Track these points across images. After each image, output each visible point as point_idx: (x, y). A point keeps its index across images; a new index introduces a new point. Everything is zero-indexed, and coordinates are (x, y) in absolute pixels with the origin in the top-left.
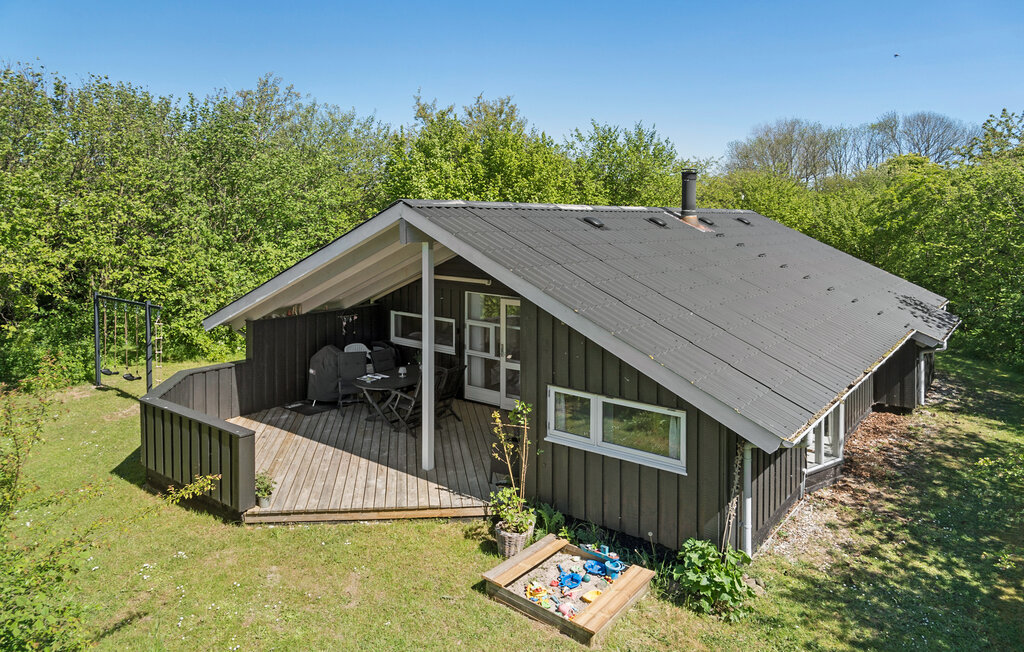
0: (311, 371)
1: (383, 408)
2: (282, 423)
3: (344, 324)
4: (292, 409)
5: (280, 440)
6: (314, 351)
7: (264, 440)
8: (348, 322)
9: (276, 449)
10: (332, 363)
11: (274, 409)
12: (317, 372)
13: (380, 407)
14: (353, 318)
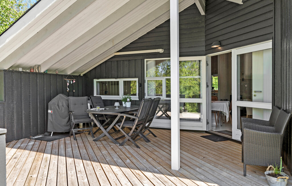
0: (49, 111)
1: (108, 130)
2: (30, 147)
3: (68, 84)
4: (36, 139)
5: (31, 159)
6: (50, 99)
7: (16, 160)
8: (70, 83)
9: (28, 166)
10: (65, 105)
11: (22, 140)
12: (54, 112)
13: (106, 129)
14: (73, 81)
